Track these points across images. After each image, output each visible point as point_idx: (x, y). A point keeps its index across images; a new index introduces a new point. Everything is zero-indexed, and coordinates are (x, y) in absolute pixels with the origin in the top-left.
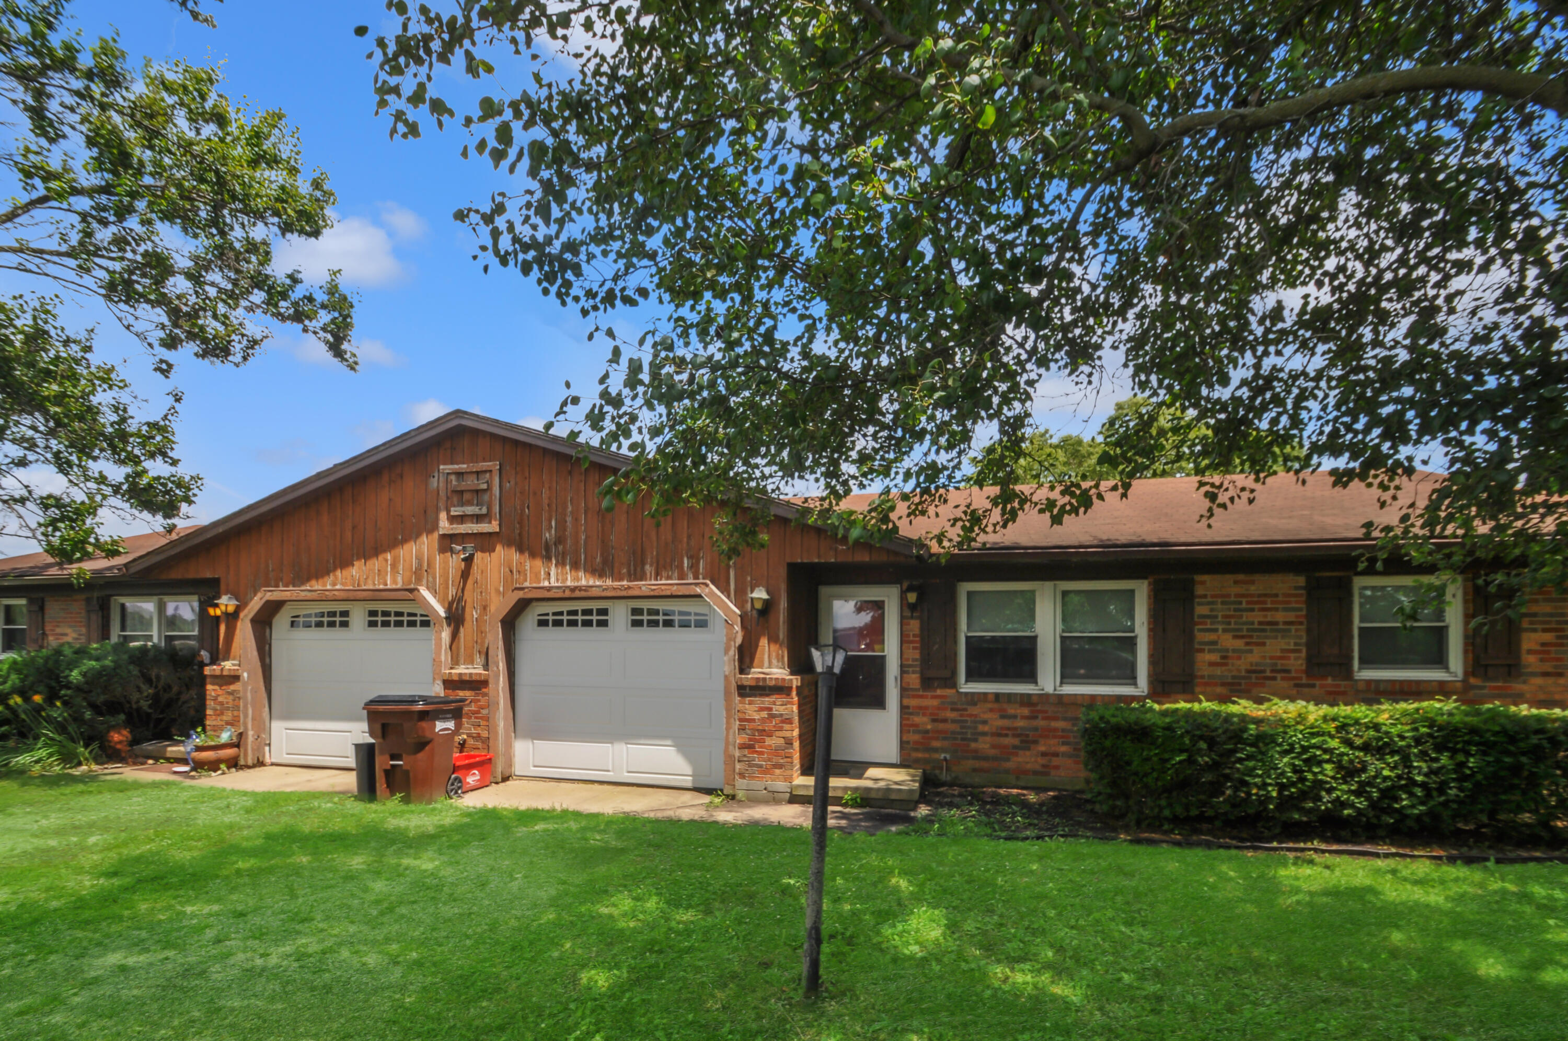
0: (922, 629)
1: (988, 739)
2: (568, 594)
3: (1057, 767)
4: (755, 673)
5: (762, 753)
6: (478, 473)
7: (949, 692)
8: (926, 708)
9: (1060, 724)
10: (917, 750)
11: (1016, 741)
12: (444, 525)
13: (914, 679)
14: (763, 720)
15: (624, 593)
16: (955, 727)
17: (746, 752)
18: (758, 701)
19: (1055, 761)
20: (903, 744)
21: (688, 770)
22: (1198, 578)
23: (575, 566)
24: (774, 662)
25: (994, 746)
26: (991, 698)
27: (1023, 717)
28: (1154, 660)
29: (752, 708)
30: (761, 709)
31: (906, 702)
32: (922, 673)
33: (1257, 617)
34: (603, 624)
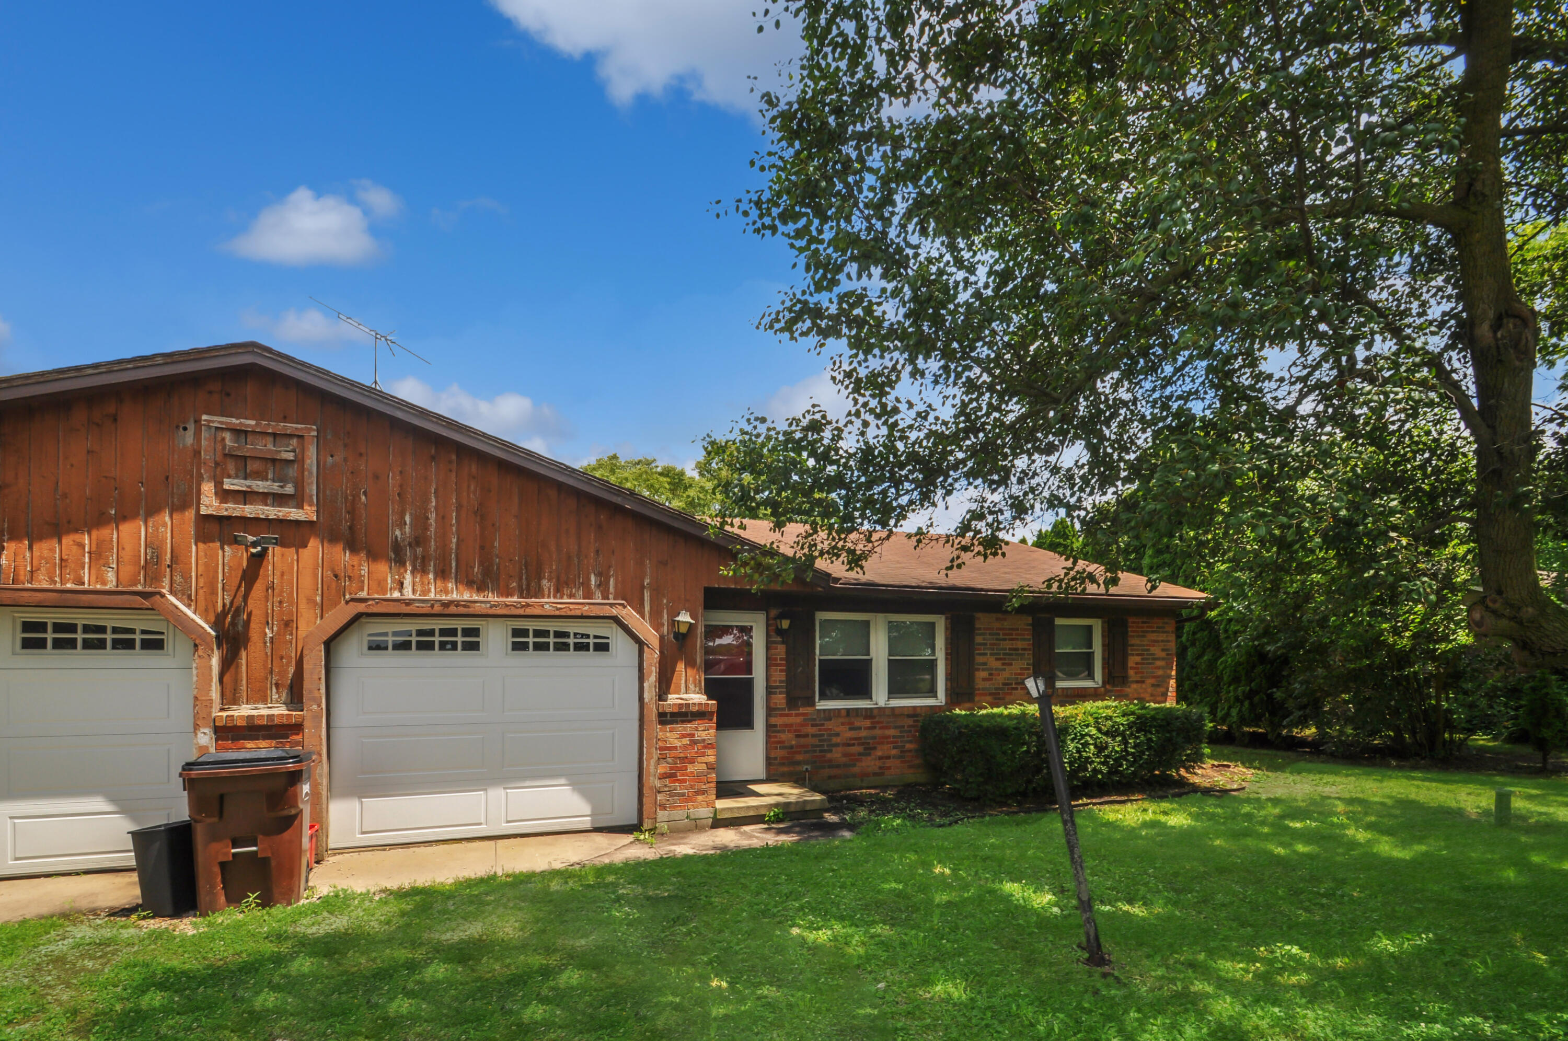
0: (787, 653)
1: (840, 749)
2: (437, 609)
3: (889, 768)
4: (673, 699)
5: (684, 781)
6: (274, 435)
7: (809, 710)
8: (791, 725)
9: (891, 732)
10: (783, 764)
11: (860, 749)
12: (210, 503)
13: (780, 699)
14: (685, 747)
15: (521, 612)
16: (815, 741)
17: (667, 781)
18: (680, 728)
19: (888, 763)
20: (769, 761)
21: (586, 809)
22: (979, 615)
23: (442, 574)
24: (692, 687)
25: (845, 755)
26: (844, 713)
27: (866, 728)
28: (949, 678)
29: (673, 736)
30: (683, 736)
31: (773, 721)
32: (788, 693)
33: (1007, 645)
34: (474, 646)
